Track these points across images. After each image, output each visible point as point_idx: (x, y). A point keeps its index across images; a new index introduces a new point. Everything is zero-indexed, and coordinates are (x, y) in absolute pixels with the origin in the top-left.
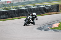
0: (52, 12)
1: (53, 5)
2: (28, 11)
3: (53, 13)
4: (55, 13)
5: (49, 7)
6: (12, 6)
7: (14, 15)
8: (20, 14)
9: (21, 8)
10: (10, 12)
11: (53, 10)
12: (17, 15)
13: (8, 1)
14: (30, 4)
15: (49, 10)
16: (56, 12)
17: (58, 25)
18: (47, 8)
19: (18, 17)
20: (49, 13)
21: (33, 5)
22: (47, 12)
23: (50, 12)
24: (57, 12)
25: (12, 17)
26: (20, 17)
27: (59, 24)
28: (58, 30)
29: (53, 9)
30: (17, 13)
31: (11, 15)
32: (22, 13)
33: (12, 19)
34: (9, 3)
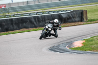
0: (72, 22)
1: (74, 11)
2: (33, 20)
3: (73, 24)
4: (76, 23)
5: (67, 15)
6: (9, 12)
7: (11, 26)
8: (21, 25)
9: (22, 15)
10: (4, 22)
11: (73, 20)
12: (15, 27)
13: (2, 5)
14: (36, 9)
15: (68, 19)
16: (78, 22)
17: (82, 44)
18: (64, 16)
19: (17, 30)
20: (67, 24)
21: (41, 11)
22: (64, 23)
23: (70, 22)
24: (80, 23)
25: (7, 30)
26: (22, 30)
27: (84, 41)
28: (82, 52)
29: (73, 17)
30: (16, 24)
31: (6, 27)
32: (25, 24)
33: (7, 33)
34: (3, 7)
